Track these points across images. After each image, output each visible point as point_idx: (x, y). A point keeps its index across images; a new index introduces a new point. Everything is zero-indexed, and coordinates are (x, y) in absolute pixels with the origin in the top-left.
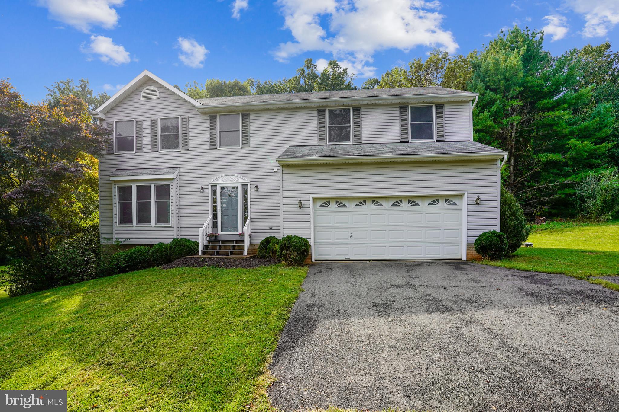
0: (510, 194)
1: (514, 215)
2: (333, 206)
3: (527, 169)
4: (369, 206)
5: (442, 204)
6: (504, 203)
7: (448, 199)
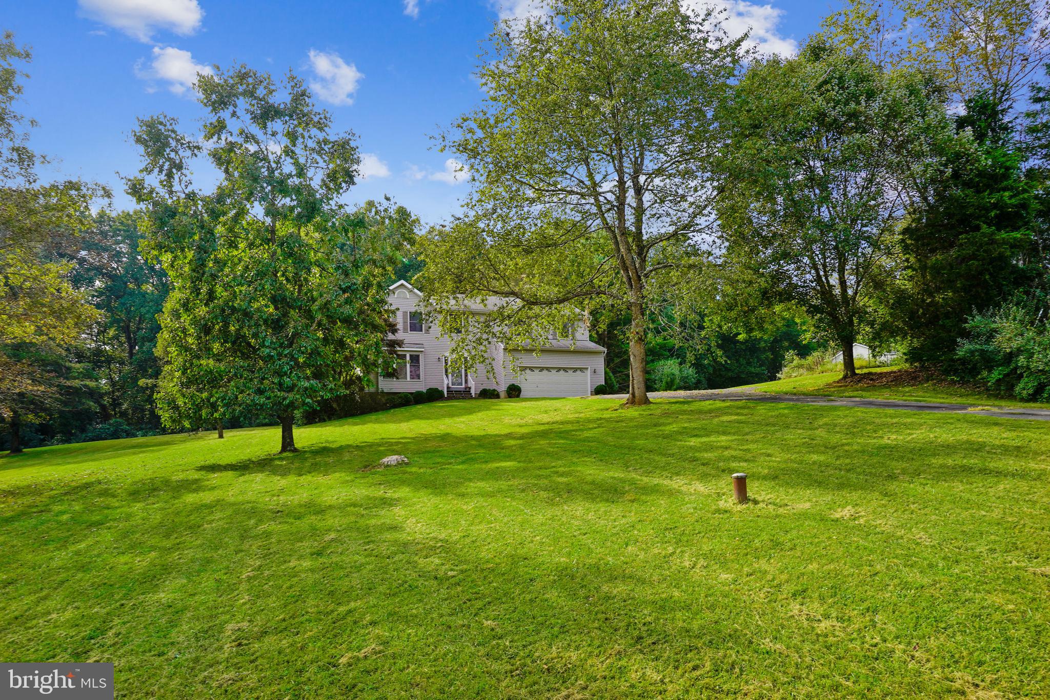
0: (608, 370)
1: (610, 378)
2: (528, 371)
3: (618, 357)
4: (545, 372)
5: (579, 372)
6: (606, 373)
7: (581, 370)
